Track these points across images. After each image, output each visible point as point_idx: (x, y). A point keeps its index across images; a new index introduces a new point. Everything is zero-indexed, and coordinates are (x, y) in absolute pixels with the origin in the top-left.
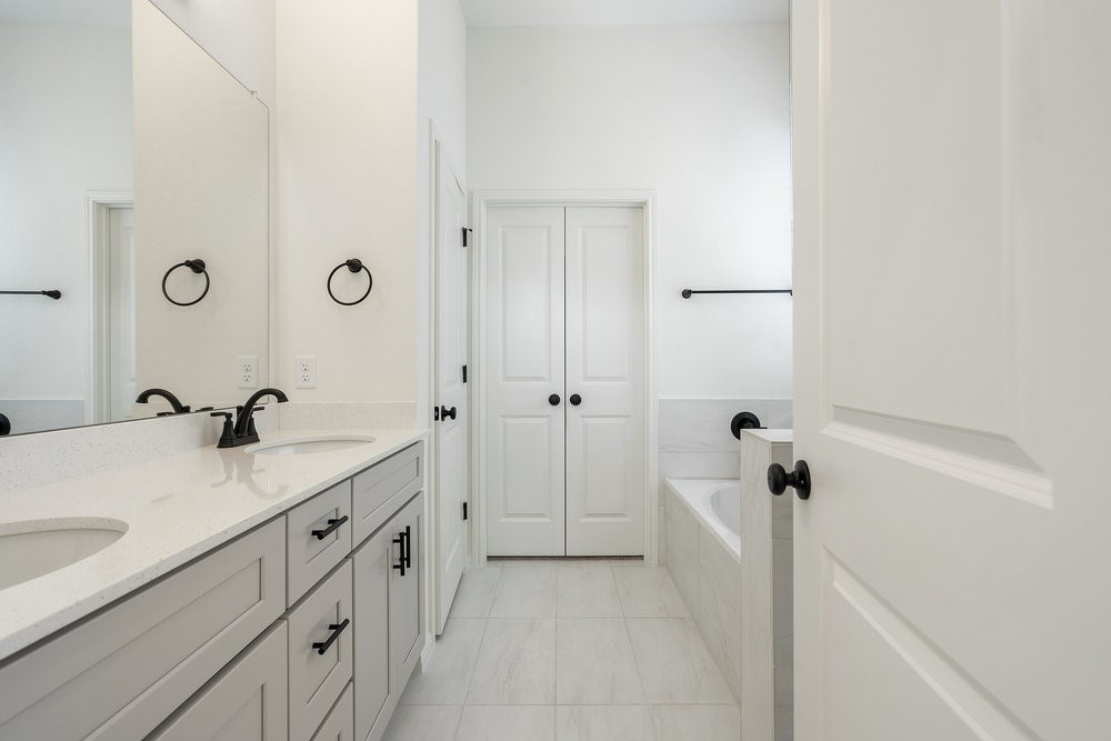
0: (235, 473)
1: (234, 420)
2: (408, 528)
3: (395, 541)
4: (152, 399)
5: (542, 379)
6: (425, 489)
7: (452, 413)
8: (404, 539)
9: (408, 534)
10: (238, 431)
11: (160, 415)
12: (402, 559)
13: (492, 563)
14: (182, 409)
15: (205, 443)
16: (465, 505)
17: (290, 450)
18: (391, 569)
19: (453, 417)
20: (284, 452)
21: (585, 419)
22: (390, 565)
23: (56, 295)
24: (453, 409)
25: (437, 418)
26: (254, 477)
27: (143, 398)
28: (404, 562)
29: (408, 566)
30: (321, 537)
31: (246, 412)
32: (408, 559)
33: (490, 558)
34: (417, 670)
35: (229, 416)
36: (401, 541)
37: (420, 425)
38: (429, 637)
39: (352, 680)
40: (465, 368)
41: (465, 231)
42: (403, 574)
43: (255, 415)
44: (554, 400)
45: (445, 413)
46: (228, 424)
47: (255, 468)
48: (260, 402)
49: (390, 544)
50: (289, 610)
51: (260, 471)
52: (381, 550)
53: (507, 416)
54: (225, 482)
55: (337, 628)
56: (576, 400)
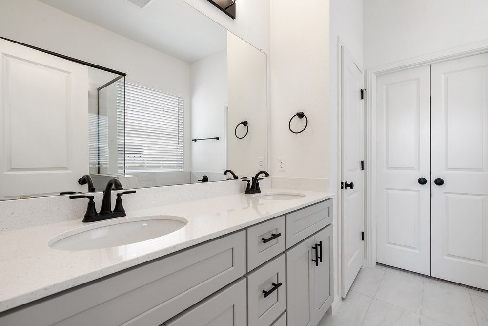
0: (251, 205)
1: (251, 183)
2: (321, 242)
3: (313, 248)
4: (228, 173)
5: (413, 168)
6: (334, 223)
7: (351, 186)
8: (318, 247)
9: (320, 245)
10: (253, 188)
11: (227, 179)
12: (317, 257)
13: (379, 267)
14: (236, 178)
15: (241, 192)
16: (363, 233)
17: (271, 198)
18: (311, 261)
19: (352, 187)
20: (268, 198)
21: (447, 195)
22: (310, 258)
23: (217, 139)
24: (352, 184)
25: (342, 188)
26: (258, 206)
27: (225, 173)
28: (318, 259)
29: (321, 261)
30: (264, 242)
31: (255, 180)
32: (321, 257)
33: (378, 264)
34: (329, 312)
35: (249, 181)
36: (316, 248)
37: (333, 191)
38: (337, 298)
39: (286, 311)
40: (362, 162)
41: (362, 92)
42: (317, 265)
43: (259, 181)
44: (422, 181)
45: (347, 185)
46: (249, 185)
47: (259, 203)
48: (260, 176)
49: (310, 249)
50: (248, 273)
51: (261, 205)
52: (304, 251)
53: (389, 189)
54: (247, 208)
55: (276, 286)
56: (439, 182)
